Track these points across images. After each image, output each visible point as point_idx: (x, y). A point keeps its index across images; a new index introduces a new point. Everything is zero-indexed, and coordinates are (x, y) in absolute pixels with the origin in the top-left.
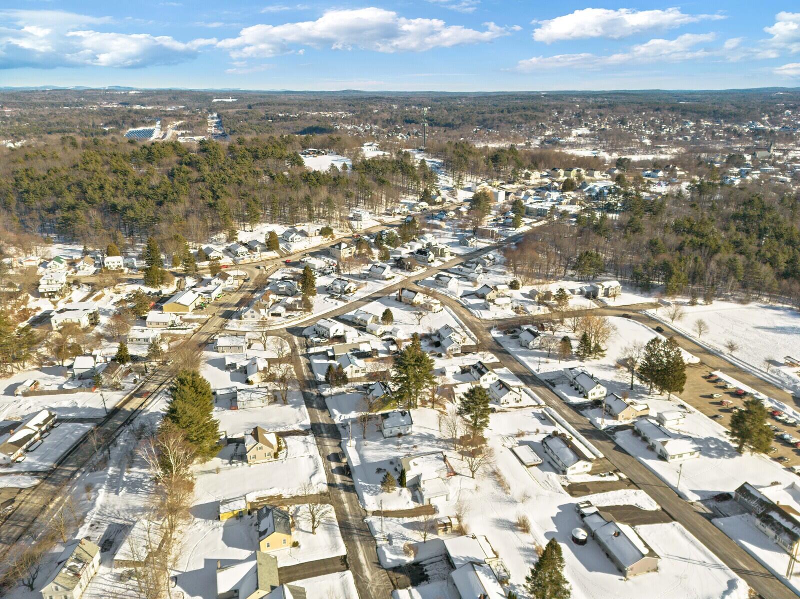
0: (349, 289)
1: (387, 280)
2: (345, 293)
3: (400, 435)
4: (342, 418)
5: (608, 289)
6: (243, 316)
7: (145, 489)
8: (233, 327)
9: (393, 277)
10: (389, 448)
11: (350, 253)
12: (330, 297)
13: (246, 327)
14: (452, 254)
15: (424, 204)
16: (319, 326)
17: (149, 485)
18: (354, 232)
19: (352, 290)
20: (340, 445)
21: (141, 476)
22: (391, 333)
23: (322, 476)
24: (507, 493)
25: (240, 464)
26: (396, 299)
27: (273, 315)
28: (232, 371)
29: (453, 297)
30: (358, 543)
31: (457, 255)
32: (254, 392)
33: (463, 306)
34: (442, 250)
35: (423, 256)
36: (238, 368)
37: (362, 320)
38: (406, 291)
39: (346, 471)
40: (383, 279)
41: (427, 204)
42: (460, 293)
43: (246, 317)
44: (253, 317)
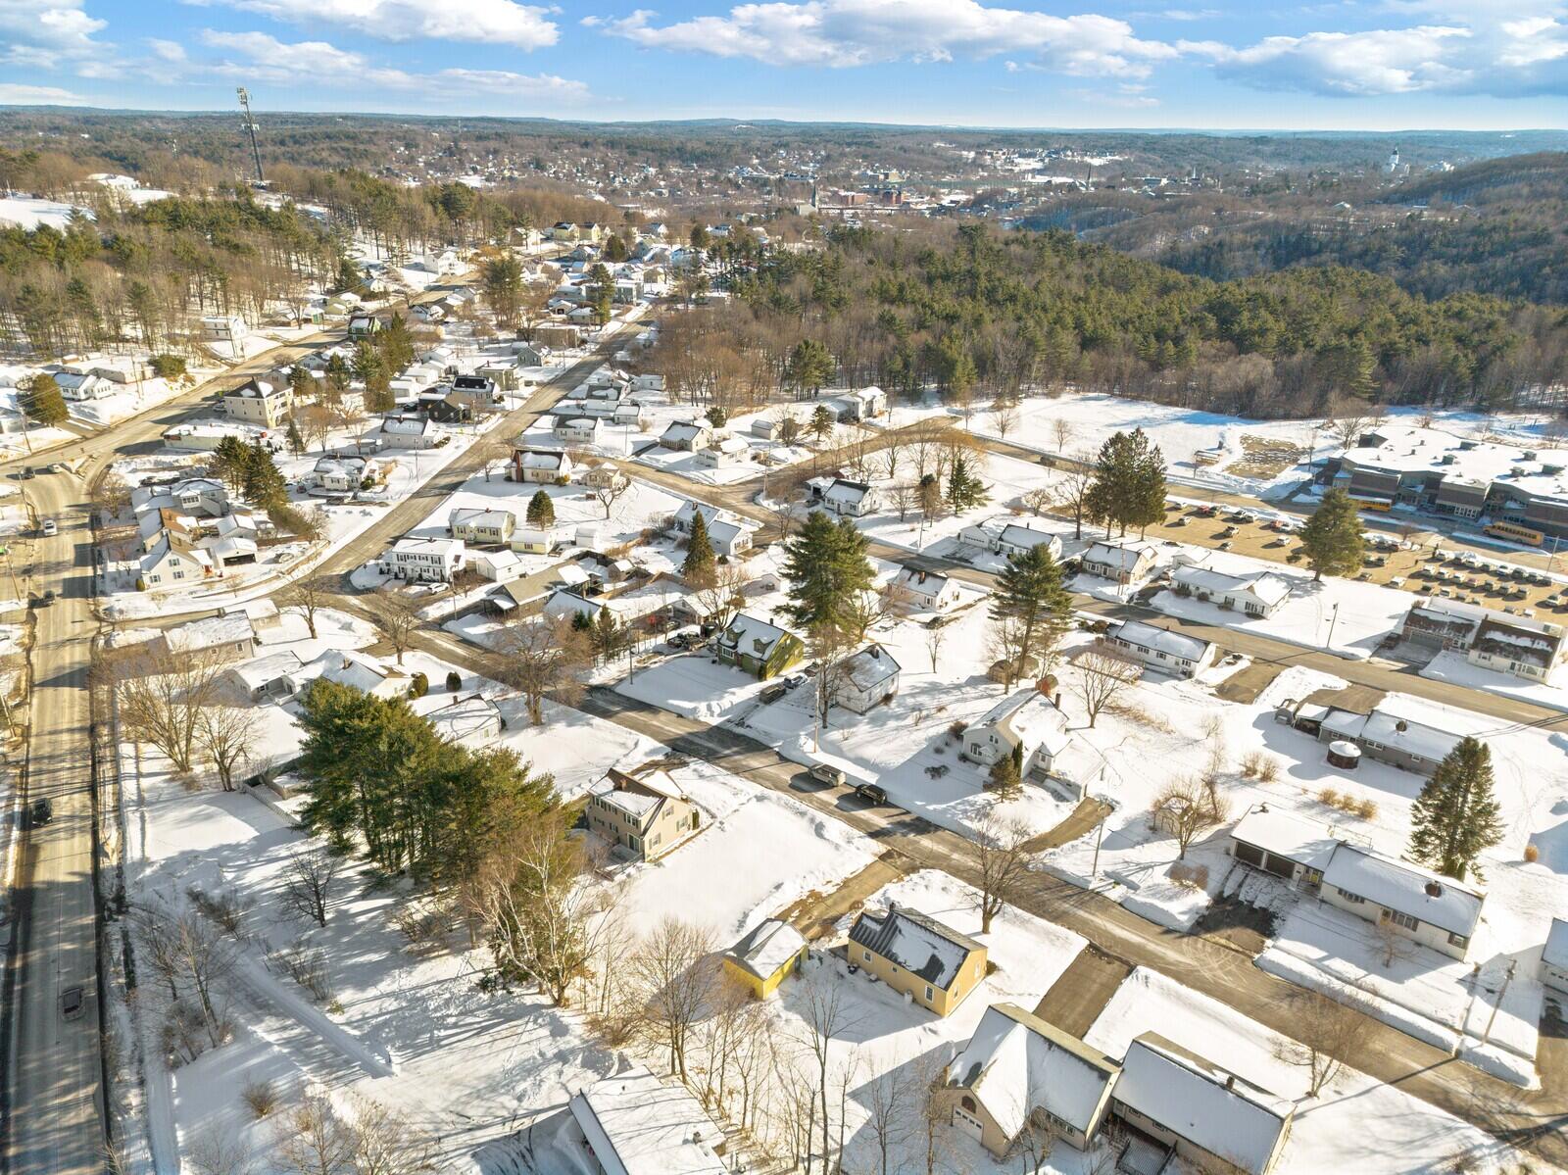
0: (368, 478)
1: (437, 446)
2: (365, 486)
3: (888, 698)
4: (717, 711)
5: (871, 402)
6: (146, 579)
7: (455, 1025)
8: (137, 610)
9: (448, 439)
10: (897, 729)
11: (284, 405)
12: (329, 503)
13: (177, 604)
14: (528, 384)
15: (351, 298)
16: (404, 557)
17: (452, 1011)
18: (233, 366)
19: (377, 477)
20: (783, 759)
21: (391, 1005)
22: (574, 543)
23: (836, 827)
24: (1169, 733)
25: (631, 870)
26: (509, 479)
27: (228, 562)
28: (281, 701)
29: (621, 458)
30: (1081, 913)
31: (538, 384)
32: (453, 717)
33: (659, 470)
34: (509, 374)
35: (478, 390)
36: (298, 689)
37: (481, 530)
38: (530, 456)
39: (867, 797)
40: (426, 448)
41: (358, 298)
42: (630, 449)
43: (156, 579)
44: (179, 575)
